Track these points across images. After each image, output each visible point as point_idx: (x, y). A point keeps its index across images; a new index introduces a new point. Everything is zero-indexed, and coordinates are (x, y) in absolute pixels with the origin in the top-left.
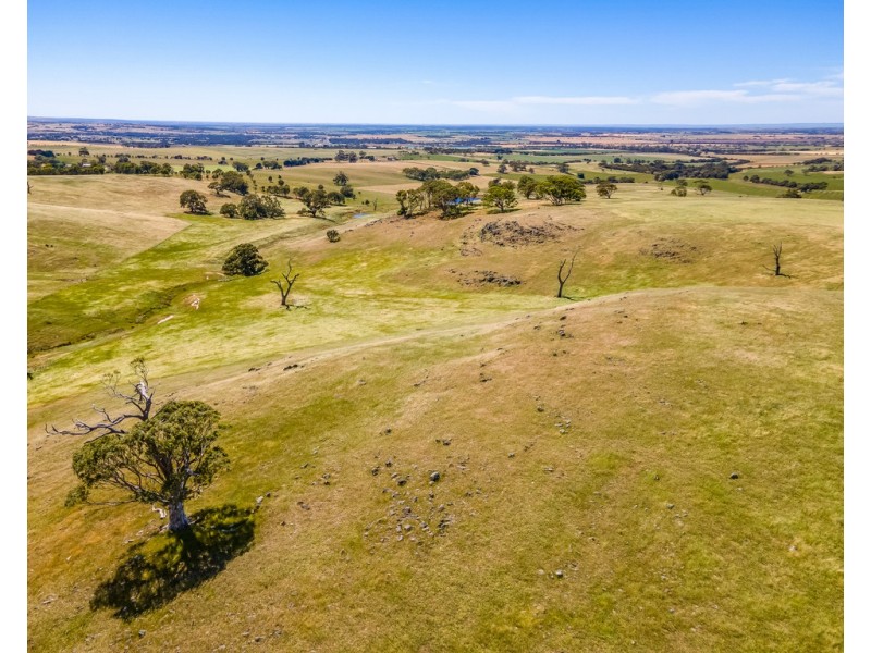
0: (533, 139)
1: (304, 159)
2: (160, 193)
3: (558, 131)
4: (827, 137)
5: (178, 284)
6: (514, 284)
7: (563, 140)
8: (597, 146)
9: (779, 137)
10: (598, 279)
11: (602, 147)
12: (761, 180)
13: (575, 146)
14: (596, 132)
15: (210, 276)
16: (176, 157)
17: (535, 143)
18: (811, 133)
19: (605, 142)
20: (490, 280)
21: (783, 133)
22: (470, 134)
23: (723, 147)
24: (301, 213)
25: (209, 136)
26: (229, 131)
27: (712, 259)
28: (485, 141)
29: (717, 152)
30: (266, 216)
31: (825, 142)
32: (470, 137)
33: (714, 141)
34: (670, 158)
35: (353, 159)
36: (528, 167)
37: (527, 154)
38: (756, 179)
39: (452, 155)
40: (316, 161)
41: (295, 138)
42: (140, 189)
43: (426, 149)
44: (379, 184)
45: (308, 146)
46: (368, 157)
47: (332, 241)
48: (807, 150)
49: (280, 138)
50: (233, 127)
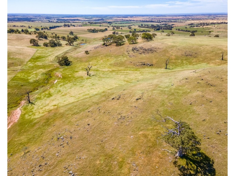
0: (115, 19)
1: (54, 26)
2: (21, 39)
3: (121, 16)
4: (190, 17)
5: (49, 70)
6: (151, 65)
7: (124, 19)
8: (133, 21)
9: (178, 17)
10: (173, 63)
11: (135, 21)
12: (180, 30)
13: (127, 21)
14: (132, 16)
15: (56, 66)
16: (14, 26)
17: (116, 20)
18: (185, 16)
19: (135, 19)
20: (144, 65)
21: (179, 16)
22: (97, 17)
23: (166, 20)
24: (66, 44)
25: (17, 18)
26: (23, 16)
27: (202, 56)
28: (102, 19)
29: (165, 22)
30: (56, 46)
31: (189, 19)
32: (98, 18)
33: (163, 19)
34: (155, 24)
35: (69, 26)
36: (120, 28)
37: (116, 23)
38: (179, 30)
39: (96, 24)
40: (58, 27)
41: (46, 19)
42: (15, 38)
43: (89, 23)
44: (82, 34)
45: (51, 22)
46: (73, 25)
47: (87, 54)
48: (186, 21)
49: (41, 19)
50: (24, 15)
